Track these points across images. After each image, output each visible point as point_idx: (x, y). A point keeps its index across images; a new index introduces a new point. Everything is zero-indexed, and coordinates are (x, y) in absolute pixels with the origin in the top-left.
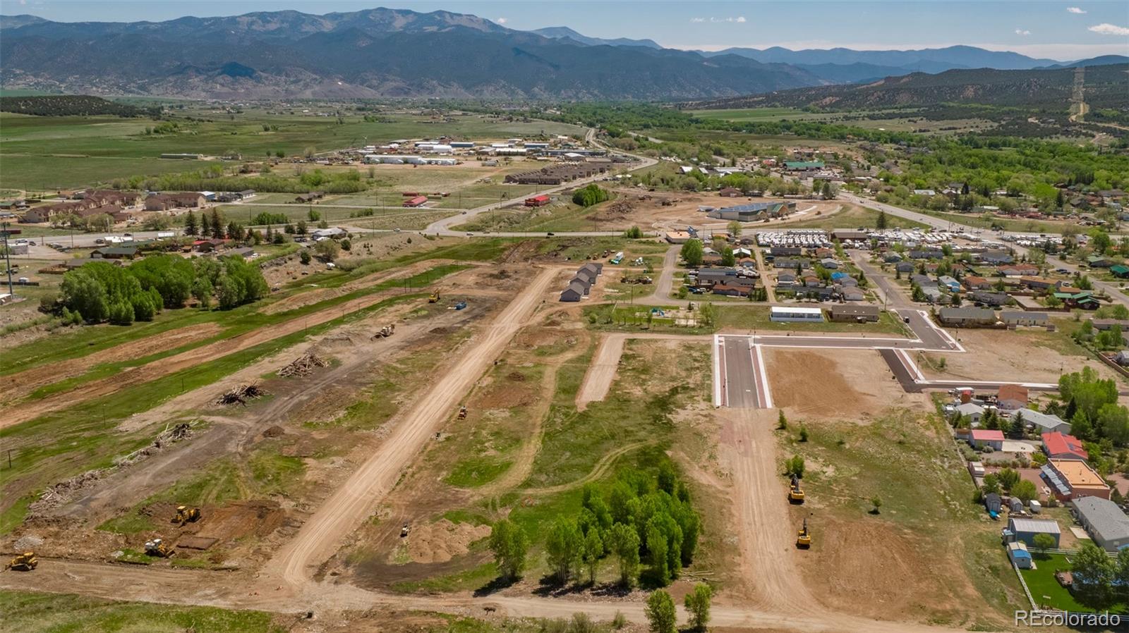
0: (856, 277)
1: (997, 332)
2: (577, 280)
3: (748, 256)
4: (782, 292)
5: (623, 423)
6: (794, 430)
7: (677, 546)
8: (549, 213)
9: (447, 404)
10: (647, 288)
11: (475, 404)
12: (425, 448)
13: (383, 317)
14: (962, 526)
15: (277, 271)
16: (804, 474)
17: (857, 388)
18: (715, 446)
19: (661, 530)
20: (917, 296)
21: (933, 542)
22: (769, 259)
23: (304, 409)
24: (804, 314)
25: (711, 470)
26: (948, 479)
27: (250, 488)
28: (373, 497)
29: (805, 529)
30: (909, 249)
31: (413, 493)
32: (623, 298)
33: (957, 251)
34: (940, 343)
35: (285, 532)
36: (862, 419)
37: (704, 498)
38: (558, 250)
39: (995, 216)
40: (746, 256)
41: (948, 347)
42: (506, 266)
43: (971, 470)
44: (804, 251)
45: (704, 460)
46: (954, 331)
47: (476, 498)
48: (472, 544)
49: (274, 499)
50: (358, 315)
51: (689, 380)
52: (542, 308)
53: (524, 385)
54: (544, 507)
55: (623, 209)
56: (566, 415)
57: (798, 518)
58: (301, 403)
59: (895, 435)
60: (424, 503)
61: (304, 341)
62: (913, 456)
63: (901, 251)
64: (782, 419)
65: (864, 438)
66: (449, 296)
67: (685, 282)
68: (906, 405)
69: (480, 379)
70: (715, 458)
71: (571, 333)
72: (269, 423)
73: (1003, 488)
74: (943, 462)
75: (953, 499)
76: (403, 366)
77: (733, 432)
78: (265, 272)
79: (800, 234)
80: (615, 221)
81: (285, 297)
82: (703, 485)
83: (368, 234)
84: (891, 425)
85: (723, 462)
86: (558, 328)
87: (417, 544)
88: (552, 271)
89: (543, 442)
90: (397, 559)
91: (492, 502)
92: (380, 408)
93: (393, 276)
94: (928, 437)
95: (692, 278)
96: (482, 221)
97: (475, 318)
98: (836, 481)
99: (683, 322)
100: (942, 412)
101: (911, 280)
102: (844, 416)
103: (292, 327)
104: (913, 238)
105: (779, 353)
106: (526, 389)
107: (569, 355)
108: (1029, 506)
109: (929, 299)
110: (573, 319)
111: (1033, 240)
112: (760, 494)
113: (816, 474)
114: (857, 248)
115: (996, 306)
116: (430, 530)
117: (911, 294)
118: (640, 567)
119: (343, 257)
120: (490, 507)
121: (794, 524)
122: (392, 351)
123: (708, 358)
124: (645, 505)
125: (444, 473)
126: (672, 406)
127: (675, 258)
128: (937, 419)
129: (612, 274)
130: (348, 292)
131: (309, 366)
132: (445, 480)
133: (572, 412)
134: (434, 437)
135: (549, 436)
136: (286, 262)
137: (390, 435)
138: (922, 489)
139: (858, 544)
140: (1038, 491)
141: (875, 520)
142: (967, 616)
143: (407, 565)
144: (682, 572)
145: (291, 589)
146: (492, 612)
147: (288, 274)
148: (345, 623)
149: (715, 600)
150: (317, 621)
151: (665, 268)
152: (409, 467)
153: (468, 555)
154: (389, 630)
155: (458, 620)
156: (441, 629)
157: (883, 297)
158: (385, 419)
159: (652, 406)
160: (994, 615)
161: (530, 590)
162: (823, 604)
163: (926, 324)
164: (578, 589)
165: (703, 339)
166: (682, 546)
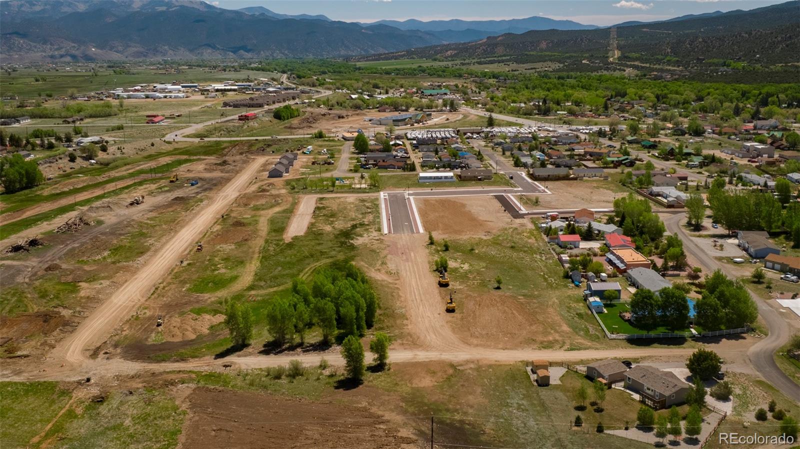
0: (475, 154)
1: (571, 182)
2: (280, 163)
3: (401, 145)
4: (425, 166)
5: (318, 248)
6: (439, 245)
7: (362, 314)
8: (256, 125)
9: (187, 243)
10: (330, 167)
11: (208, 242)
12: (172, 270)
13: (136, 192)
14: (557, 292)
15: (50, 166)
16: (448, 270)
17: (481, 218)
18: (386, 257)
19: (350, 302)
20: (517, 164)
21: (538, 302)
22: (415, 147)
23: (76, 252)
24: (442, 177)
25: (383, 271)
26: (545, 266)
27: (36, 304)
28: (134, 303)
29: (451, 299)
30: (510, 138)
31: (165, 299)
32: (313, 174)
33: (541, 138)
34: (535, 189)
35: (66, 330)
36: (485, 235)
37: (380, 288)
38: (264, 148)
39: (565, 117)
40: (399, 145)
41: (540, 192)
42: (227, 158)
43: (560, 260)
44: (439, 142)
45: (378, 265)
46: (543, 183)
47: (213, 299)
48: (212, 327)
49: (55, 310)
50: (115, 193)
51: (364, 220)
52: (255, 183)
53: (244, 228)
54: (264, 301)
55: (311, 120)
56: (277, 245)
57: (446, 295)
58: (74, 249)
59: (508, 243)
60: (174, 304)
61: (74, 210)
62: (521, 255)
63: (505, 139)
64: (431, 238)
65: (488, 246)
66: (186, 178)
67: (358, 162)
68: (514, 226)
69: (212, 227)
70: (386, 264)
71: (278, 196)
73: (583, 269)
74: (541, 256)
75: (549, 277)
76: (152, 222)
77: (397, 248)
78: (41, 168)
79: (436, 132)
80: (305, 128)
81: (57, 184)
82: (378, 280)
83: (121, 141)
84: (505, 238)
85: (391, 266)
86: (268, 193)
87: (169, 329)
88: (261, 160)
89: (261, 262)
90: (155, 340)
91: (225, 301)
92: (136, 249)
93: (142, 167)
94: (530, 243)
95: (363, 159)
96: (207, 131)
97: (205, 190)
98: (470, 272)
99: (358, 186)
100: (539, 228)
101: (512, 154)
102: (473, 235)
103: (64, 202)
104: (512, 131)
105: (426, 201)
106: (246, 231)
107: (277, 209)
108: (599, 277)
109: (525, 165)
110: (278, 188)
111: (591, 129)
112: (419, 283)
113: (457, 269)
114: (475, 138)
115: (570, 167)
116: (179, 320)
117: (513, 162)
118: (336, 332)
119: (101, 156)
120: (224, 304)
121: (443, 299)
122: (143, 213)
123: (376, 206)
124: (337, 288)
125: (188, 285)
126: (353, 235)
127: (350, 149)
128: (535, 232)
129: (304, 160)
130: (107, 178)
131: (79, 225)
132: (189, 289)
133: (281, 243)
134: (178, 264)
135: (265, 258)
136: (57, 161)
137: (145, 264)
138: (529, 273)
139: (488, 307)
140: (604, 267)
141: (499, 292)
142: (564, 343)
143: (162, 344)
144: (367, 332)
145: (72, 366)
146: (229, 368)
147: (59, 168)
148: (116, 383)
149: (391, 347)
150: (94, 383)
151: (343, 155)
152: (160, 283)
153: (209, 334)
154: (151, 385)
155: (203, 374)
156: (191, 380)
157: (494, 165)
158: (140, 255)
159: (339, 236)
160: (582, 341)
161: (256, 351)
162: (467, 343)
163: (525, 179)
164: (292, 348)
165: (372, 195)
166: (366, 313)
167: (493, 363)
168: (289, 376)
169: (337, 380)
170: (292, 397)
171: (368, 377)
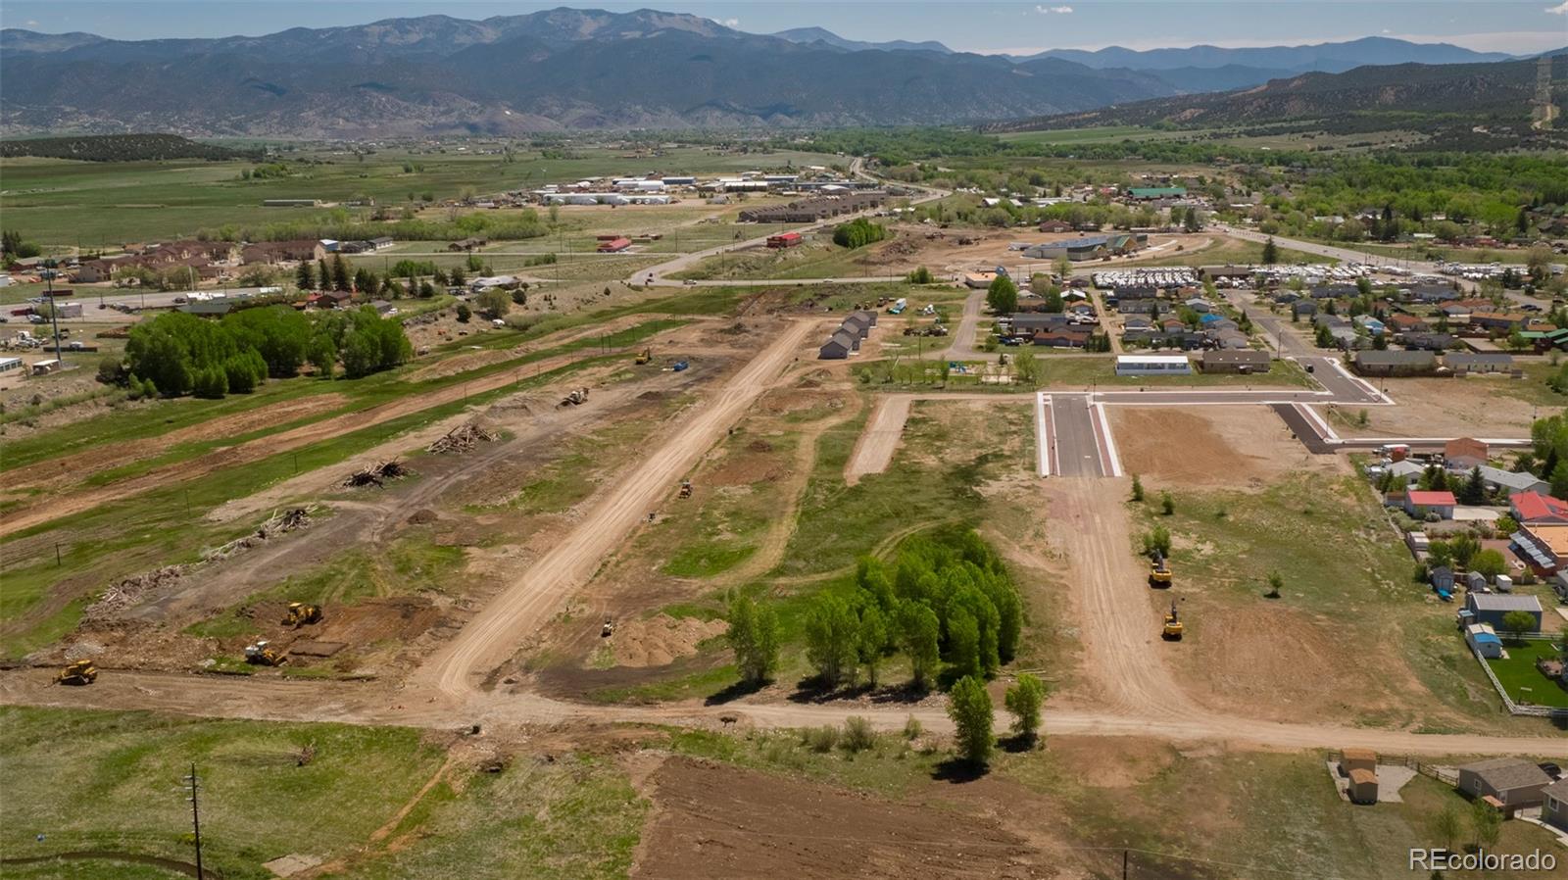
0: (1235, 320)
1: (1440, 381)
2: (842, 331)
3: (1083, 299)
4: (1129, 341)
5: (910, 499)
6: (1154, 502)
8: (800, 256)
9: (663, 481)
10: (940, 340)
11: (702, 481)
12: (634, 532)
13: (574, 381)
14: (1399, 609)
15: (424, 330)
16: (1170, 553)
17: (1242, 451)
18: (1043, 522)
19: (968, 609)
20: (1324, 341)
21: (1359, 629)
22: (1111, 303)
23: (464, 490)
24: (1163, 364)
25: (1037, 551)
26: (1376, 555)
27: (390, 584)
28: (563, 590)
29: (1174, 615)
30: (1310, 286)
31: (619, 585)
32: (905, 353)
33: (1378, 287)
34: (1360, 394)
35: (440, 634)
36: (1251, 486)
37: (1028, 583)
38: (813, 301)
39: (1430, 246)
40: (1079, 298)
41: (1370, 399)
42: (742, 320)
43: (1410, 544)
44: (1160, 293)
45: (1027, 538)
46: (1378, 381)
47: (707, 590)
48: (703, 643)
49: (423, 595)
50: (536, 381)
51: (1002, 446)
53: (770, 456)
54: (802, 598)
55: (905, 248)
56: (832, 490)
57: (1164, 604)
58: (460, 484)
59: (1298, 503)
60: (634, 596)
61: (464, 412)
62: (1325, 529)
63: (1299, 289)
64: (1137, 488)
65: (1254, 508)
66: (664, 356)
67: (995, 331)
68: (1312, 469)
69: (709, 451)
70: (1043, 536)
71: (837, 395)
72: (417, 507)
73: (1458, 564)
74: (1369, 534)
75: (1385, 578)
76: (601, 438)
77: (1067, 506)
78: (408, 332)
79: (1154, 272)
80: (894, 264)
81: (434, 362)
82: (1026, 568)
83: (550, 285)
84: (1292, 492)
85: (1054, 541)
86: (818, 390)
87: (624, 643)
88: (806, 325)
89: (799, 522)
90: (598, 663)
91: (729, 594)
92: (571, 488)
93: (585, 334)
94: (1345, 506)
95: (1004, 326)
96: (708, 267)
97: (701, 380)
98: (1216, 559)
99: (993, 379)
100: (1365, 476)
101: (1313, 321)
102: (1225, 484)
103: (446, 396)
104: (1315, 273)
105: (1129, 414)
106: (773, 461)
107: (834, 421)
108: (1495, 583)
109: (1340, 344)
110: (837, 379)
111: (1486, 272)
112: (1109, 577)
113: (1188, 552)
114: (1236, 287)
115: (1438, 350)
116: (643, 627)
117: (1314, 338)
118: (939, 666)
119: (515, 311)
120: (727, 599)
121: (1157, 612)
122: (585, 421)
123: (1027, 421)
124: (944, 581)
125: (662, 561)
126: (980, 477)
127: (979, 305)
128: (1357, 484)
129: (890, 325)
130: (524, 354)
131: (470, 440)
132: (664, 569)
133: (840, 487)
134: (647, 519)
135: (807, 515)
136: (436, 319)
137: (585, 517)
138: (1340, 567)
139: (1250, 633)
140: (1507, 563)
141: (1275, 604)
142: (1411, 717)
143: (611, 670)
144: (999, 670)
145: (449, 702)
146: (732, 724)
147: (440, 334)
148: (524, 739)
149: (1049, 703)
150: (486, 737)
151: (965, 317)
152: (611, 555)
153: (697, 656)
154: (587, 746)
155: (683, 732)
156: (660, 743)
157: (1275, 343)
158: (577, 499)
159: (952, 478)
160: (1452, 715)
161: (785, 695)
162: (1204, 705)
163: (1338, 373)
164: (852, 694)
165: (1021, 398)
166: (999, 633)
167: (1258, 748)
168: (844, 747)
169: (939, 761)
170: (849, 789)
171: (1000, 761)
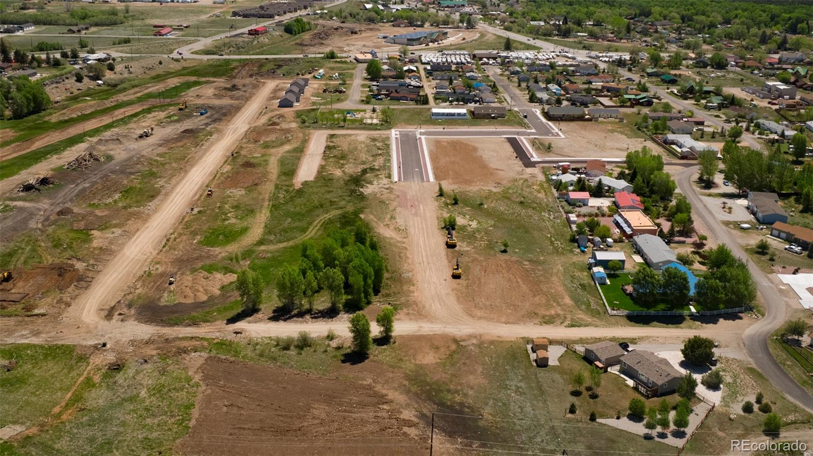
0: (490, 86)
1: (586, 123)
2: (290, 91)
3: (414, 71)
4: (440, 98)
5: (328, 196)
6: (449, 197)
7: (370, 281)
8: (267, 40)
9: (198, 186)
10: (342, 96)
11: (218, 186)
12: (183, 219)
13: (145, 121)
14: (562, 258)
15: (57, 87)
16: (456, 227)
17: (492, 166)
18: (395, 209)
19: (358, 271)
20: (533, 99)
21: (543, 270)
22: (429, 73)
23: (87, 193)
24: (454, 113)
26: (553, 227)
27: (50, 255)
28: (146, 257)
29: (457, 265)
30: (527, 65)
31: (176, 253)
32: (324, 104)
33: (559, 66)
34: (548, 132)
35: (80, 286)
36: (495, 187)
37: (388, 246)
38: (275, 69)
39: (585, 40)
40: (413, 71)
41: (553, 135)
42: (237, 81)
43: (568, 219)
44: (454, 67)
45: (387, 220)
46: (557, 123)
47: (223, 255)
48: (223, 287)
49: (69, 262)
50: (124, 121)
51: (374, 163)
52: (265, 113)
53: (254, 170)
54: (274, 259)
55: (322, 36)
56: (287, 191)
57: (453, 258)
58: (84, 189)
59: (517, 197)
60: (185, 259)
61: (83, 142)
62: (530, 212)
63: (521, 67)
64: (441, 189)
65: (497, 200)
66: (194, 104)
67: (370, 91)
68: (525, 177)
69: (221, 167)
70: (394, 218)
71: (288, 131)
72: (61, 205)
73: (589, 231)
74: (550, 215)
75: (556, 240)
76: (162, 159)
77: (406, 200)
78: (47, 89)
79: (451, 55)
80: (317, 46)
81: (65, 108)
82: (387, 237)
83: (128, 58)
84: (515, 191)
85: (400, 221)
86: (278, 127)
87: (181, 289)
88: (271, 85)
89: (271, 211)
90: (167, 301)
91: (236, 257)
92: (147, 191)
93: (150, 90)
94: (539, 198)
95: (375, 88)
96: (216, 47)
97: (215, 121)
98: (478, 231)
99: (369, 121)
100: (549, 180)
101: (528, 87)
102: (483, 186)
103: (73, 131)
104: (529, 56)
105: (438, 142)
106: (255, 173)
107: (287, 147)
108: (605, 242)
109: (540, 101)
110: (288, 120)
111: (611, 57)
112: (426, 241)
113: (465, 226)
114: (491, 65)
115: (585, 105)
116: (191, 279)
117: (528, 97)
118: (344, 298)
119: (109, 75)
120: (234, 260)
121: (450, 262)
122: (153, 148)
123: (388, 147)
124: (347, 254)
125: (199, 237)
126: (363, 182)
127: (362, 74)
128: (545, 185)
129: (316, 86)
130: (115, 103)
131: (89, 161)
132: (200, 242)
133: (291, 189)
134: (189, 211)
135: (275, 207)
136: (64, 81)
137: (156, 210)
138: (536, 234)
139: (493, 273)
140: (612, 231)
141: (505, 257)
142: (565, 318)
143: (175, 305)
144: (374, 299)
145: (88, 327)
146: (240, 335)
147: (66, 89)
148: (131, 349)
149: (397, 317)
150: (110, 348)
151: (355, 81)
152: (171, 234)
153: (220, 295)
154: (164, 352)
155: (215, 341)
156: (203, 348)
157: (509, 100)
158: (151, 199)
159: (349, 183)
160: (582, 316)
161: (266, 317)
162: (471, 315)
163: (539, 119)
164: (301, 315)
165: (383, 133)
166: (373, 282)
167: (495, 339)
168: (297, 347)
169: (344, 353)
170: (300, 371)
171: (374, 351)
